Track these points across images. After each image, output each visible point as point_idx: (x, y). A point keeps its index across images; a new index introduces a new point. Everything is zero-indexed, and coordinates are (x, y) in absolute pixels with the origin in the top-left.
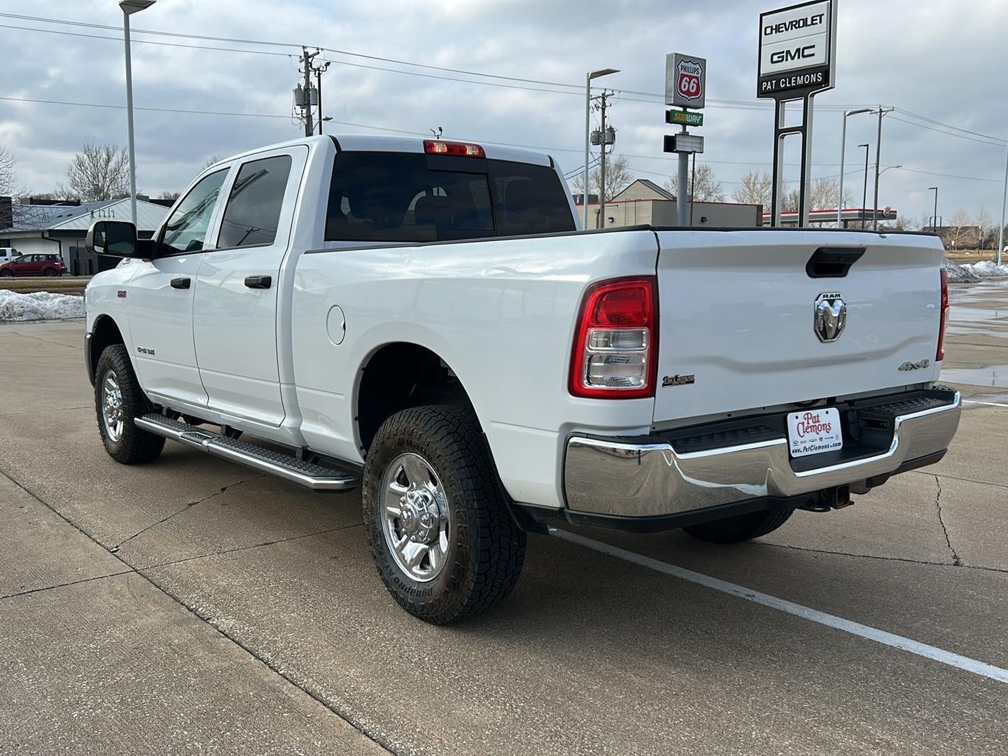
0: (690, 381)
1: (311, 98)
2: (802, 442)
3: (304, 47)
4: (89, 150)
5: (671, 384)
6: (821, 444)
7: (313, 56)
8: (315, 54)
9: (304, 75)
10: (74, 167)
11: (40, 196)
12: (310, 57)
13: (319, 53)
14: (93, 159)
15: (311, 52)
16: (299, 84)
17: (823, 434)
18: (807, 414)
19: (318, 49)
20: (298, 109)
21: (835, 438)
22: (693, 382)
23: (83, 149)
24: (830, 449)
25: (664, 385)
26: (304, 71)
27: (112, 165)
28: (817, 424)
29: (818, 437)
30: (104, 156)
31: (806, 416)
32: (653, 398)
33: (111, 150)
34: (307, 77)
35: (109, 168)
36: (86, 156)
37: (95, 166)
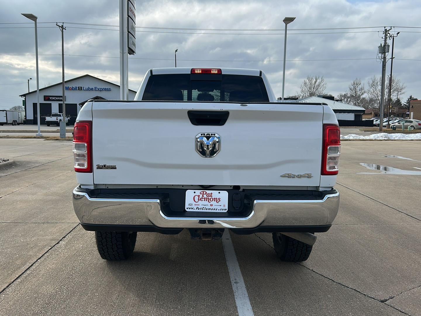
0: (114, 168)
1: (386, 50)
2: (196, 205)
3: (385, 27)
4: (309, 78)
5: (102, 168)
6: (211, 207)
7: (389, 31)
8: (390, 30)
9: (384, 39)
10: (303, 85)
11: (292, 97)
12: (387, 31)
13: (391, 29)
14: (310, 81)
15: (388, 29)
16: (381, 44)
17: (214, 203)
18: (203, 192)
19: (391, 27)
20: (380, 55)
21: (222, 206)
22: (116, 168)
23: (307, 78)
24: (217, 211)
25: (97, 168)
26: (384, 38)
27: (317, 83)
28: (210, 198)
29: (209, 204)
30: (315, 80)
31: (202, 193)
32: (92, 173)
33: (317, 77)
34: (385, 40)
35: (316, 85)
36: (307, 80)
37: (311, 84)
